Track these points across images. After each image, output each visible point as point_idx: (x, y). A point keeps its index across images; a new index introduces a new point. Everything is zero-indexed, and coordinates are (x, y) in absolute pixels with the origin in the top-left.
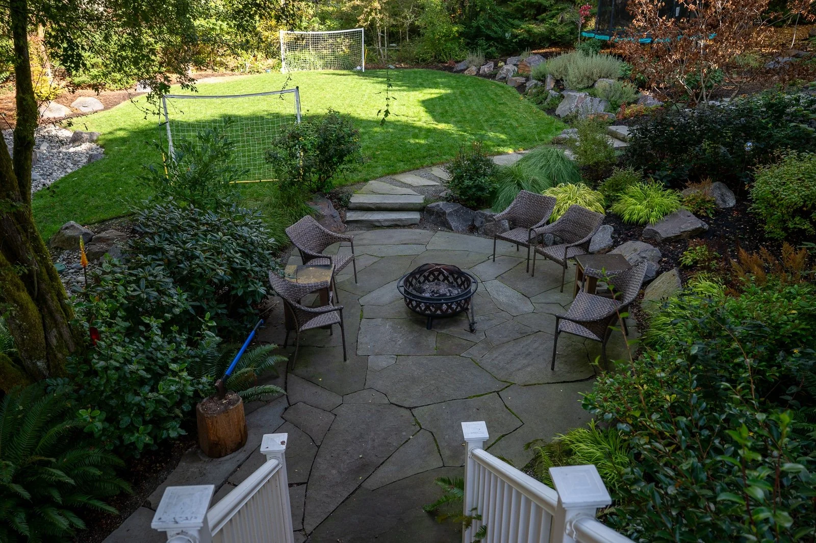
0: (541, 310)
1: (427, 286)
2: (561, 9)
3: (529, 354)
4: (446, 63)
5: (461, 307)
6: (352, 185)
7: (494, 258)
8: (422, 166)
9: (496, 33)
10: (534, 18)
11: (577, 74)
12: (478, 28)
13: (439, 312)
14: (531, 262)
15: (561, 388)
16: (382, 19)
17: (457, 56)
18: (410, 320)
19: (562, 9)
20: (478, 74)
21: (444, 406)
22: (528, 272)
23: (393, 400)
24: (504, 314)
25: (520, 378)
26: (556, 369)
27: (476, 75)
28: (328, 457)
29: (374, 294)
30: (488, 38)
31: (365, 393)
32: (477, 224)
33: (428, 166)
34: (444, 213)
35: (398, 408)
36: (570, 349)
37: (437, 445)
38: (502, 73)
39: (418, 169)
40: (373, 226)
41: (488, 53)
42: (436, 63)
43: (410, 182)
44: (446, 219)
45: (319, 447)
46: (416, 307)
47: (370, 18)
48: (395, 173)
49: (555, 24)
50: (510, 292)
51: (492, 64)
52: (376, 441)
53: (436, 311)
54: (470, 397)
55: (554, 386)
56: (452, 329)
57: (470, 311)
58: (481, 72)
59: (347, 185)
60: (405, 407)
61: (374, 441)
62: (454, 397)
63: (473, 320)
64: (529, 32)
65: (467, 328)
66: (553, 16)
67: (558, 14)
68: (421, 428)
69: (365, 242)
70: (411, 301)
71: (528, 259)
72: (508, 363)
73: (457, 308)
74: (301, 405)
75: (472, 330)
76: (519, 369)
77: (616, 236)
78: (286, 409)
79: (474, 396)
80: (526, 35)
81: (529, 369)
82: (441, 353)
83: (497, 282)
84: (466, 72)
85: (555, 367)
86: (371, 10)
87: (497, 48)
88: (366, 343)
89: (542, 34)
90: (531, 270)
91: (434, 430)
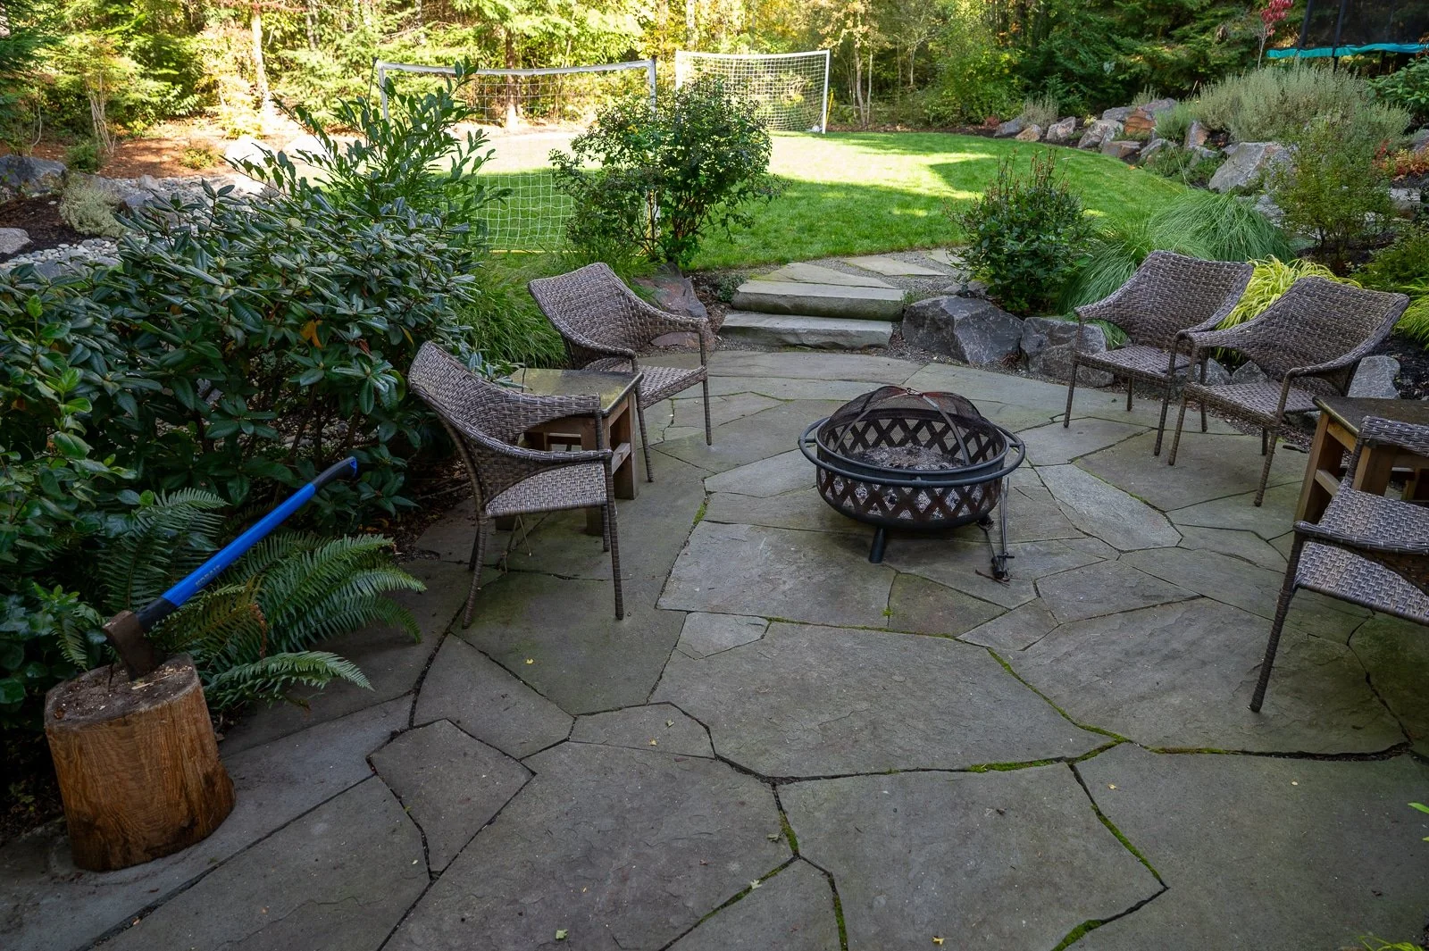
0: (1202, 542)
1: (885, 455)
2: (1223, 16)
3: (1173, 656)
4: (982, 124)
5: (971, 507)
6: (750, 267)
7: (1067, 420)
8: (911, 245)
9: (1083, 64)
10: (1167, 34)
11: (1263, 108)
12: (1050, 55)
13: (906, 515)
14: (1169, 436)
15: (1294, 776)
16: (865, 36)
17: (1003, 110)
18: (828, 535)
19: (1226, 17)
20: (1042, 139)
21: (885, 785)
22: (1157, 454)
23: (727, 748)
24: (1092, 544)
25: (1147, 724)
26: (1266, 709)
27: (1039, 141)
28: (449, 922)
29: (744, 472)
30: (1068, 76)
31: (649, 714)
32: (1028, 347)
33: (923, 247)
34: (949, 321)
35: (737, 777)
36: (1304, 653)
37: (842, 929)
38: (1092, 135)
39: (901, 250)
40: (780, 342)
41: (1065, 105)
42: (961, 125)
43: (879, 269)
44: (953, 336)
45: (433, 876)
46: (844, 495)
47: (845, 31)
48: (850, 254)
49: (1208, 44)
50: (1109, 493)
51: (1073, 120)
52: (633, 882)
53: (898, 510)
54: (976, 769)
55: (1268, 765)
56: (940, 566)
57: (996, 528)
58: (1048, 137)
59: (740, 267)
60: (757, 775)
61: (625, 879)
62: (927, 764)
63: (1003, 549)
64: (1153, 61)
65: (986, 567)
66: (1204, 30)
67: (1214, 24)
68: (796, 854)
69: (756, 371)
70: (831, 475)
71: (1161, 429)
72: (1105, 676)
73: (959, 507)
74: (444, 728)
75: (998, 575)
76: (1142, 698)
77: (1408, 381)
78: (394, 735)
79: (990, 767)
80: (1146, 66)
81: (1176, 700)
82: (901, 625)
83: (1073, 470)
84: (1018, 137)
85: (1266, 702)
86: (847, 16)
87: (1084, 95)
88: (694, 580)
89: (1179, 62)
90: (1166, 451)
91: (839, 870)
